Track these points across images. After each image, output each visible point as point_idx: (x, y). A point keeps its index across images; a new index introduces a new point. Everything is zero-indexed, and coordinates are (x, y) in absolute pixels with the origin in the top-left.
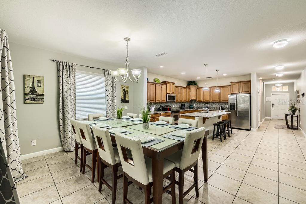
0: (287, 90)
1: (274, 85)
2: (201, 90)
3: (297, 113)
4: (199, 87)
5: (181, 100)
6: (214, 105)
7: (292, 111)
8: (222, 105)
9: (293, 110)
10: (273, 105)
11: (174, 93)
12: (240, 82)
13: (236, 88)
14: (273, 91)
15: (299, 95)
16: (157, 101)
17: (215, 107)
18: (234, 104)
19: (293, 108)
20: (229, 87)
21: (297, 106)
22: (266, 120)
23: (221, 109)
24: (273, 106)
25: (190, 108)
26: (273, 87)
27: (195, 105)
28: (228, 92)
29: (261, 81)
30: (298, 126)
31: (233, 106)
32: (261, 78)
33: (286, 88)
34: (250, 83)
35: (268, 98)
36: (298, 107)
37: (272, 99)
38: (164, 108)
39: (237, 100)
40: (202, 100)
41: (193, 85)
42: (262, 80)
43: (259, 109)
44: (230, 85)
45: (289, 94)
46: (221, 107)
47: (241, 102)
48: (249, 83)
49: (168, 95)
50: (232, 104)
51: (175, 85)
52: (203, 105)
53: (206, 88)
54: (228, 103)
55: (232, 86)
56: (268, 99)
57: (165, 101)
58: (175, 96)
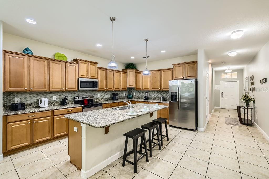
0: (236, 77)
1: (223, 71)
2: (140, 75)
3: (251, 104)
4: (139, 71)
5: (110, 87)
6: (155, 94)
7: (245, 102)
8: (164, 95)
9: (247, 100)
10: (222, 93)
11: (96, 77)
12: (184, 64)
13: (179, 72)
14: (222, 78)
15: (252, 81)
16: (51, 89)
17: (156, 97)
18: (176, 93)
19: (247, 98)
20: (172, 70)
21: (251, 95)
22: (216, 110)
23: (162, 100)
24: (222, 95)
25: (128, 98)
26: (223, 74)
27: (134, 94)
28: (170, 77)
29: (210, 65)
30: (253, 121)
31: (174, 97)
32: (210, 61)
33: (235, 76)
34: (196, 65)
35: (218, 85)
36: (252, 97)
37: (221, 87)
38: (78, 99)
39: (179, 87)
40: (140, 88)
41: (130, 68)
42: (212, 64)
43: (208, 99)
44: (172, 68)
45: (238, 81)
46: (162, 97)
47: (184, 90)
48: (194, 63)
49: (80, 79)
50: (174, 93)
51: (98, 65)
52: (143, 94)
53: (146, 72)
54: (168, 91)
55: (175, 68)
56: (217, 87)
57: (76, 89)
58: (97, 82)
